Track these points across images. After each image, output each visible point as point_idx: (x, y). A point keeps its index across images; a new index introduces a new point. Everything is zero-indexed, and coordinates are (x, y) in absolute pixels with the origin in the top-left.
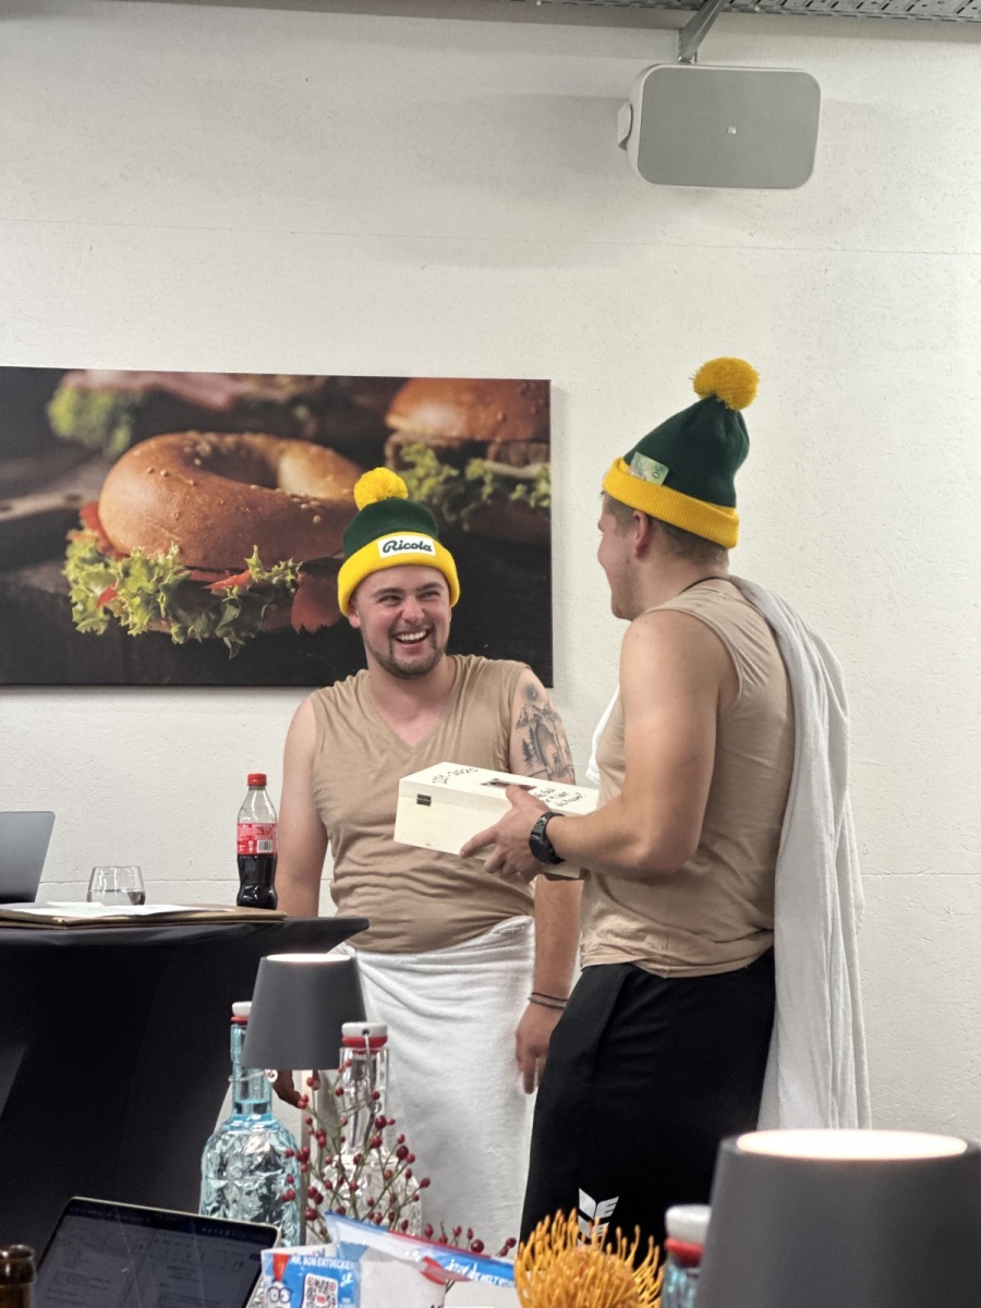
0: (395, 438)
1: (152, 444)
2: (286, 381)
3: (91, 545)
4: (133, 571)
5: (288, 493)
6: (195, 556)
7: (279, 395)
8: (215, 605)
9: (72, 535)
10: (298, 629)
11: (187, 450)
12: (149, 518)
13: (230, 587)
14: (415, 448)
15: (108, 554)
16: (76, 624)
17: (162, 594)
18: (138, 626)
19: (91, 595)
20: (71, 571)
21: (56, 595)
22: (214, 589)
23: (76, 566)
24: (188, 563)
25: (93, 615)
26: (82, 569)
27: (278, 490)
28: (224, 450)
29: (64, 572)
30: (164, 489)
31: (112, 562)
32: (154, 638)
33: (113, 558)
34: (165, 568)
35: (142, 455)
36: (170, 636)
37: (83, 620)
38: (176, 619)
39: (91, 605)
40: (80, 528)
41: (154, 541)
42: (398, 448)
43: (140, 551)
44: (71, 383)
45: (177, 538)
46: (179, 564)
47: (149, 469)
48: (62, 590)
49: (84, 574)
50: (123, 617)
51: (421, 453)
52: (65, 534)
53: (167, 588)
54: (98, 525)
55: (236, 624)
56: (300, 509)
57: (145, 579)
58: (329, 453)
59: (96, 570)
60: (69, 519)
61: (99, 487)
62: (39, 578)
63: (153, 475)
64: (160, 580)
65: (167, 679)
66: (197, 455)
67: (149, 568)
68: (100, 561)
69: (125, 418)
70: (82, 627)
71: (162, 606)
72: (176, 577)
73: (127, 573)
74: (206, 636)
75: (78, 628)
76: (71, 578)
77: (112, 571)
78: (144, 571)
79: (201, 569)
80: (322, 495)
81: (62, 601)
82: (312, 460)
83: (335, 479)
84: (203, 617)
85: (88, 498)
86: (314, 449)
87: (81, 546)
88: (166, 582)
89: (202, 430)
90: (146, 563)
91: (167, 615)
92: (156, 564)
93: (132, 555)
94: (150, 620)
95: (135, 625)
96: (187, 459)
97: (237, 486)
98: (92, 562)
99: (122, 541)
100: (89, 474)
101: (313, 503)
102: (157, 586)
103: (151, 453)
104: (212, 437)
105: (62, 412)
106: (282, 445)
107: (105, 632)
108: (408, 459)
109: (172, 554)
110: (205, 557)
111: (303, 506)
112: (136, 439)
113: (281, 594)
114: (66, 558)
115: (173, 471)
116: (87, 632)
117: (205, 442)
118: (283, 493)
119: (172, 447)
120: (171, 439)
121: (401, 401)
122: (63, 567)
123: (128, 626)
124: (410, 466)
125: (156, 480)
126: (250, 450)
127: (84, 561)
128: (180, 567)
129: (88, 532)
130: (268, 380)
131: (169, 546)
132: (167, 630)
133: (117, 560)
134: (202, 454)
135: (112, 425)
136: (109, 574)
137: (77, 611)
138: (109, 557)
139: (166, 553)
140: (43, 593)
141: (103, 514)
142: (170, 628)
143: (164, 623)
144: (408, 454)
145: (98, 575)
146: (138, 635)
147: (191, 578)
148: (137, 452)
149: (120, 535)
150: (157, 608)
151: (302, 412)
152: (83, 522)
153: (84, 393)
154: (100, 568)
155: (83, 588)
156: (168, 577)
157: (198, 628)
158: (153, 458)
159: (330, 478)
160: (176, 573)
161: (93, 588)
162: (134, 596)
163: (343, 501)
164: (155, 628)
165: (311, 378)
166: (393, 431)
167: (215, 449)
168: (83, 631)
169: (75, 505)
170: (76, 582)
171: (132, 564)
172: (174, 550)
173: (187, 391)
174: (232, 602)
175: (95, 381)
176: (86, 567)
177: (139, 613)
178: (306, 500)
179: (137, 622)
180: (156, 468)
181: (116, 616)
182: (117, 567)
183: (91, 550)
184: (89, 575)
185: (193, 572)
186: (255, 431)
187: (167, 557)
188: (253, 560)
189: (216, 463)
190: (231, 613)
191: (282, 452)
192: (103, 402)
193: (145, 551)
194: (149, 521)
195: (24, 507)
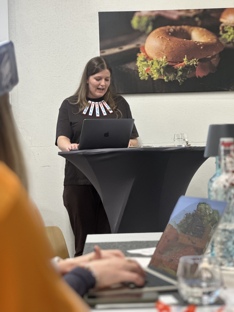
0: (222, 25)
1: (158, 30)
2: (192, 11)
3: (143, 57)
4: (154, 63)
5: (194, 41)
6: (170, 59)
7: (191, 15)
8: (176, 71)
9: (138, 54)
10: (197, 77)
11: (167, 31)
12: (158, 49)
13: (179, 66)
14: (228, 27)
15: (147, 59)
16: (140, 77)
17: (162, 69)
18: (156, 77)
19: (144, 70)
20: (138, 64)
21: (135, 70)
22: (175, 67)
23: (140, 63)
24: (168, 60)
25: (144, 75)
26: (141, 63)
27: (191, 40)
28: (177, 30)
29: (137, 64)
30: (161, 41)
31: (148, 61)
32: (160, 81)
33: (149, 60)
34: (162, 62)
35: (155, 33)
36: (164, 80)
37: (142, 76)
38: (166, 75)
39: (144, 72)
40: (140, 53)
41: (159, 55)
42: (223, 27)
43: (156, 58)
44: (137, 14)
45: (165, 54)
46: (166, 61)
47: (157, 36)
48: (136, 69)
49: (142, 64)
50: (152, 75)
51: (229, 28)
52: (136, 54)
53: (163, 67)
54: (145, 52)
55: (181, 76)
56: (197, 45)
57: (157, 65)
58: (205, 30)
59: (145, 63)
60: (137, 50)
61: (145, 42)
63: (158, 38)
64: (161, 65)
65: (164, 91)
66: (169, 32)
67: (158, 62)
68: (145, 61)
69: (151, 23)
70: (142, 78)
71: (162, 72)
72: (165, 64)
73: (152, 64)
74: (174, 79)
75: (141, 78)
76: (138, 66)
77: (149, 63)
78: (157, 63)
79: (172, 62)
80: (203, 41)
81: (136, 72)
82: (200, 32)
83: (206, 37)
84: (173, 75)
85: (142, 45)
86: (201, 29)
87: (141, 57)
88: (163, 66)
89: (171, 25)
90: (157, 61)
91: (163, 74)
92: (160, 61)
93: (154, 59)
94: (159, 76)
95: (155, 77)
96: (167, 33)
97: (180, 40)
98: (144, 61)
99: (151, 56)
100: (142, 38)
101: (201, 43)
102: (160, 67)
103: (158, 32)
104: (174, 27)
105: (135, 23)
106: (192, 28)
107: (148, 79)
108: (226, 30)
109: (164, 58)
110: (173, 59)
111: (198, 44)
112: (154, 29)
113: (193, 68)
114: (137, 61)
115: (164, 37)
116: (143, 79)
117: (172, 29)
118: (193, 41)
119: (163, 30)
120: (163, 28)
121: (224, 14)
122: (136, 63)
123: (153, 77)
124: (227, 32)
125: (159, 39)
126: (184, 30)
127: (141, 61)
128: (166, 62)
129: (142, 54)
130: (188, 11)
131: (163, 56)
132: (163, 78)
133: (150, 61)
134: (171, 32)
135: (147, 25)
136: (148, 65)
137: (140, 74)
138: (148, 60)
139: (162, 58)
140: (131, 70)
141: (146, 49)
142: (164, 78)
143: (162, 76)
144: (226, 29)
145: (145, 64)
146: (156, 80)
147: (169, 64)
148: (154, 32)
149: (150, 54)
150: (161, 73)
151: (197, 19)
152: (141, 51)
153: (140, 17)
154: (146, 63)
155: (142, 68)
156: (163, 64)
157: (171, 77)
158: (158, 33)
159: (205, 36)
160: (165, 63)
161: (144, 68)
162: (155, 70)
163: (209, 42)
164: (160, 78)
165: (199, 10)
166: (222, 23)
167: (174, 30)
168: (142, 79)
169: (139, 47)
170: (140, 67)
171: (154, 61)
172: (165, 57)
173: (167, 15)
174: (180, 70)
175: (143, 14)
176: (142, 63)
177: (156, 74)
178: (199, 42)
179: (156, 76)
180: (159, 36)
181: (150, 75)
182: (150, 62)
183: (143, 58)
184: (143, 65)
185: (170, 63)
186: (185, 25)
187: (163, 59)
188: (185, 59)
189: (174, 34)
190: (180, 73)
191: (192, 30)
192: (145, 20)
193: (157, 58)
194: (158, 50)
195: (126, 48)
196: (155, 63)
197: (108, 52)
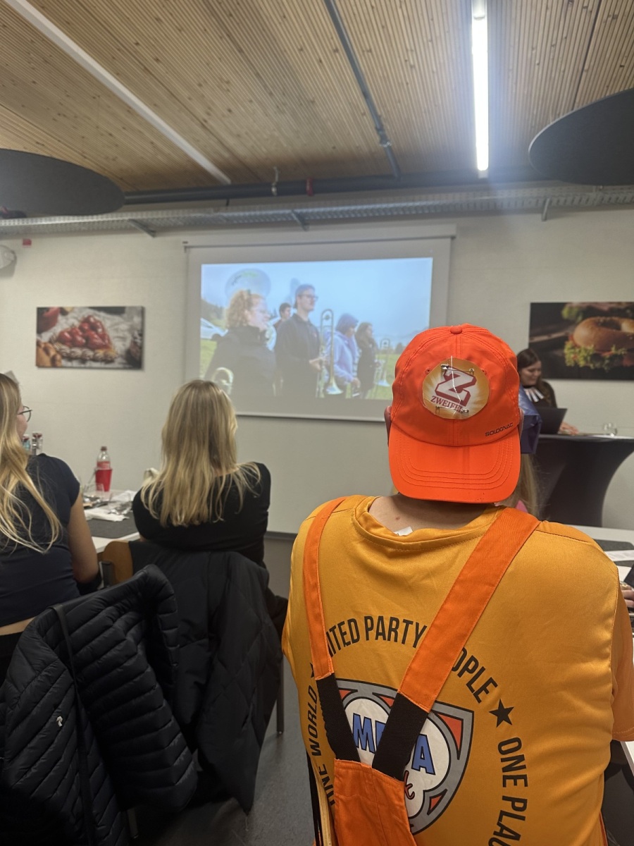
1: (588, 320)
2: (624, 303)
5: (624, 332)
6: (598, 347)
7: (622, 307)
8: (603, 359)
9: (566, 342)
10: (625, 366)
11: (597, 321)
13: (607, 355)
15: (575, 347)
17: (589, 357)
18: (582, 365)
19: (571, 357)
20: (566, 351)
22: (603, 355)
24: (596, 349)
25: (571, 362)
26: (569, 351)
28: (607, 321)
29: (564, 351)
30: (590, 331)
32: (586, 368)
33: (577, 348)
34: (590, 350)
36: (590, 367)
37: (568, 363)
38: (592, 363)
39: (570, 359)
40: (569, 341)
41: (587, 344)
43: (584, 346)
44: (568, 306)
45: (593, 343)
48: (563, 356)
50: (578, 362)
54: (573, 339)
55: (608, 365)
56: (627, 335)
57: (585, 353)
60: (566, 339)
61: (573, 331)
62: (558, 353)
63: (588, 328)
64: (588, 353)
65: (589, 377)
67: (586, 350)
68: (573, 349)
69: (581, 313)
71: (589, 360)
72: (593, 353)
73: (580, 351)
74: (600, 367)
75: (567, 365)
76: (566, 353)
79: (599, 351)
80: (632, 332)
81: (563, 358)
82: (631, 323)
84: (599, 362)
85: (571, 333)
86: (631, 321)
87: (568, 345)
88: (590, 354)
89: (601, 316)
91: (590, 362)
92: (588, 349)
93: (581, 347)
94: (585, 363)
96: (597, 324)
97: (610, 330)
98: (571, 349)
99: (579, 344)
100: (571, 328)
101: (630, 334)
102: (587, 355)
104: (604, 318)
105: (565, 313)
106: (622, 319)
107: (574, 366)
110: (600, 348)
112: (584, 318)
113: (621, 357)
114: (564, 348)
115: (593, 326)
116: (569, 366)
117: (602, 319)
118: (622, 332)
120: (593, 319)
123: (580, 364)
126: (614, 321)
127: (569, 348)
128: (594, 350)
130: (619, 303)
134: (601, 322)
135: (578, 315)
136: (576, 352)
137: (567, 361)
140: (558, 357)
141: (574, 337)
142: (591, 365)
143: (589, 364)
145: (571, 353)
146: (582, 367)
147: (597, 353)
148: (584, 322)
149: (579, 342)
150: (587, 360)
151: (628, 311)
152: (569, 339)
153: (571, 308)
154: (572, 351)
155: (569, 355)
156: (591, 352)
157: (598, 365)
158: (588, 323)
162: (582, 357)
164: (587, 365)
165: (631, 303)
167: (604, 321)
169: (568, 335)
171: (581, 349)
172: (592, 346)
173: (598, 306)
174: (607, 359)
175: (574, 305)
177: (583, 361)
178: (628, 333)
179: (582, 363)
180: (588, 326)
181: (576, 362)
182: (577, 350)
183: (571, 346)
185: (597, 351)
186: (616, 316)
187: (590, 348)
188: (613, 348)
189: (605, 324)
190: (607, 362)
191: (622, 321)
192: (575, 310)
194: (586, 339)
195: (555, 336)
196: (583, 351)
197: (537, 339)
